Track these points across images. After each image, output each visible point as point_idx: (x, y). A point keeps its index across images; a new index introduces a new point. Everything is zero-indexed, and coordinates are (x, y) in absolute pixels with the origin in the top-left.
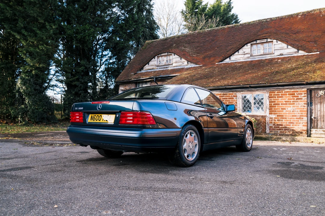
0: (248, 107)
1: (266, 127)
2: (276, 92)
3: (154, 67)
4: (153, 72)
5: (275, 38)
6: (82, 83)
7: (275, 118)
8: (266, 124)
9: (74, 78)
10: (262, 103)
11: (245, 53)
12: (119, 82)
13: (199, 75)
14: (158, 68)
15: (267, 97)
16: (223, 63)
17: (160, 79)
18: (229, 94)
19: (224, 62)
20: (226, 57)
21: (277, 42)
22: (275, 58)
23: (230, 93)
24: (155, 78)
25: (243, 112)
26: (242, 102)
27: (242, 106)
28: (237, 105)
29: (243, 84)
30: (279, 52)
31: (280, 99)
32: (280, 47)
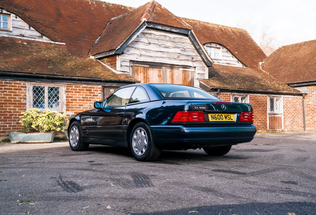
0: (41, 101)
2: (74, 86)
10: (58, 98)
15: (64, 92)
21: (16, 18)
23: (17, 82)
25: (35, 107)
26: (33, 95)
27: (33, 101)
28: (26, 98)
29: (36, 73)
30: (18, 31)
31: (77, 95)
32: (20, 26)
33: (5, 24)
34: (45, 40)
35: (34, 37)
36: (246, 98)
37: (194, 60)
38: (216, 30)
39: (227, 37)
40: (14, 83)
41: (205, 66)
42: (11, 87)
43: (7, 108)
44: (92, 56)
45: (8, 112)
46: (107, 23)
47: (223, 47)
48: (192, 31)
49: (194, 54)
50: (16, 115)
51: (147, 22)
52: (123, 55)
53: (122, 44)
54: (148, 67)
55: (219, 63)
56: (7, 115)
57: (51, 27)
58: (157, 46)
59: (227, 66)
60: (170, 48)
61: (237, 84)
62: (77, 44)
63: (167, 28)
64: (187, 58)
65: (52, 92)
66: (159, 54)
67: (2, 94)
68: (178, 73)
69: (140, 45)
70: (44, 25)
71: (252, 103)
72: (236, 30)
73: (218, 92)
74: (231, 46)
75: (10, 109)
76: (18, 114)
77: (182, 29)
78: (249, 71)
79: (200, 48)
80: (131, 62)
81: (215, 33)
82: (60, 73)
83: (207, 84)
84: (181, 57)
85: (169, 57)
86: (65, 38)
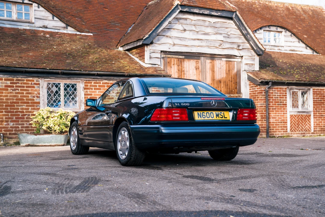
0: (57, 100)
2: (93, 82)
10: (76, 96)
23: (29, 79)
26: (48, 93)
27: (48, 99)
28: (40, 96)
29: (50, 68)
30: (41, 22)
31: (97, 92)
32: (43, 16)
33: (27, 15)
34: (70, 30)
35: (58, 28)
36: (308, 93)
37: (241, 48)
38: (281, 9)
39: (295, 17)
40: (26, 80)
41: (255, 54)
42: (23, 84)
43: (19, 107)
44: (121, 47)
45: (20, 112)
46: (144, 9)
47: (286, 30)
48: (238, 13)
49: (240, 41)
50: (29, 115)
51: (180, 5)
52: (152, 45)
53: (150, 32)
54: (183, 59)
55: (281, 50)
56: (19, 115)
57: (78, 16)
58: (194, 33)
59: (290, 54)
60: (210, 35)
61: (297, 76)
62: (106, 34)
63: (206, 11)
64: (232, 46)
65: (68, 89)
66: (197, 43)
67: (14, 92)
68: (220, 65)
69: (172, 33)
70: (71, 14)
71: (317, 98)
72: (308, 8)
73: (270, 85)
74: (299, 28)
75: (22, 109)
76: (31, 114)
77: (225, 12)
78: (320, 58)
79: (248, 33)
80: (162, 53)
81: (278, 13)
82: (77, 68)
83: (256, 76)
84: (223, 45)
85: (209, 45)
86: (93, 28)
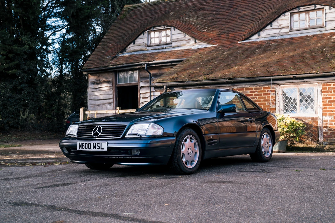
0: (292, 106)
1: (318, 133)
2: (333, 84)
3: (143, 48)
4: (142, 54)
5: (327, 4)
6: (25, 72)
7: (332, 121)
8: (318, 129)
9: (10, 64)
10: (312, 100)
11: (282, 26)
12: (88, 70)
13: (216, 61)
14: (150, 48)
15: (320, 92)
16: (249, 42)
17: (154, 65)
18: (264, 88)
19: (251, 41)
20: (253, 33)
21: (330, 9)
22: (327, 34)
23: (266, 87)
24: (146, 65)
25: (285, 112)
26: (283, 99)
27: (283, 105)
28: (275, 103)
29: (284, 74)
30: (332, 24)
42: (261, 92)
